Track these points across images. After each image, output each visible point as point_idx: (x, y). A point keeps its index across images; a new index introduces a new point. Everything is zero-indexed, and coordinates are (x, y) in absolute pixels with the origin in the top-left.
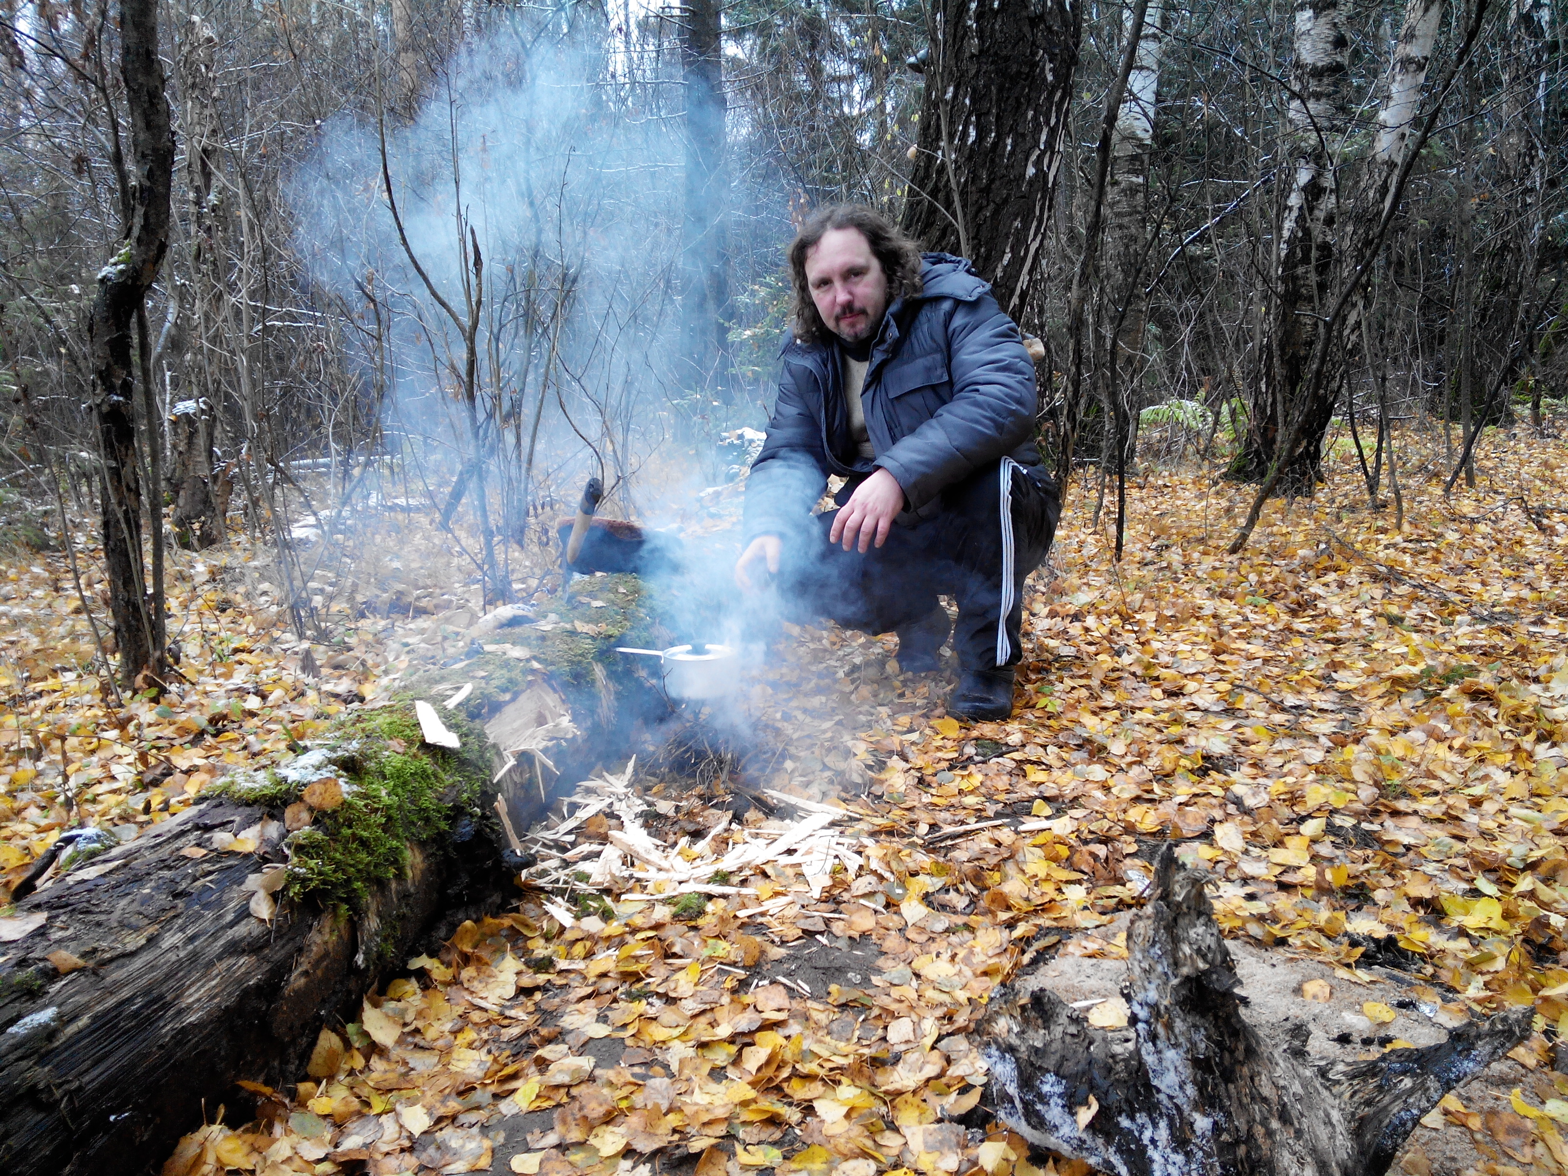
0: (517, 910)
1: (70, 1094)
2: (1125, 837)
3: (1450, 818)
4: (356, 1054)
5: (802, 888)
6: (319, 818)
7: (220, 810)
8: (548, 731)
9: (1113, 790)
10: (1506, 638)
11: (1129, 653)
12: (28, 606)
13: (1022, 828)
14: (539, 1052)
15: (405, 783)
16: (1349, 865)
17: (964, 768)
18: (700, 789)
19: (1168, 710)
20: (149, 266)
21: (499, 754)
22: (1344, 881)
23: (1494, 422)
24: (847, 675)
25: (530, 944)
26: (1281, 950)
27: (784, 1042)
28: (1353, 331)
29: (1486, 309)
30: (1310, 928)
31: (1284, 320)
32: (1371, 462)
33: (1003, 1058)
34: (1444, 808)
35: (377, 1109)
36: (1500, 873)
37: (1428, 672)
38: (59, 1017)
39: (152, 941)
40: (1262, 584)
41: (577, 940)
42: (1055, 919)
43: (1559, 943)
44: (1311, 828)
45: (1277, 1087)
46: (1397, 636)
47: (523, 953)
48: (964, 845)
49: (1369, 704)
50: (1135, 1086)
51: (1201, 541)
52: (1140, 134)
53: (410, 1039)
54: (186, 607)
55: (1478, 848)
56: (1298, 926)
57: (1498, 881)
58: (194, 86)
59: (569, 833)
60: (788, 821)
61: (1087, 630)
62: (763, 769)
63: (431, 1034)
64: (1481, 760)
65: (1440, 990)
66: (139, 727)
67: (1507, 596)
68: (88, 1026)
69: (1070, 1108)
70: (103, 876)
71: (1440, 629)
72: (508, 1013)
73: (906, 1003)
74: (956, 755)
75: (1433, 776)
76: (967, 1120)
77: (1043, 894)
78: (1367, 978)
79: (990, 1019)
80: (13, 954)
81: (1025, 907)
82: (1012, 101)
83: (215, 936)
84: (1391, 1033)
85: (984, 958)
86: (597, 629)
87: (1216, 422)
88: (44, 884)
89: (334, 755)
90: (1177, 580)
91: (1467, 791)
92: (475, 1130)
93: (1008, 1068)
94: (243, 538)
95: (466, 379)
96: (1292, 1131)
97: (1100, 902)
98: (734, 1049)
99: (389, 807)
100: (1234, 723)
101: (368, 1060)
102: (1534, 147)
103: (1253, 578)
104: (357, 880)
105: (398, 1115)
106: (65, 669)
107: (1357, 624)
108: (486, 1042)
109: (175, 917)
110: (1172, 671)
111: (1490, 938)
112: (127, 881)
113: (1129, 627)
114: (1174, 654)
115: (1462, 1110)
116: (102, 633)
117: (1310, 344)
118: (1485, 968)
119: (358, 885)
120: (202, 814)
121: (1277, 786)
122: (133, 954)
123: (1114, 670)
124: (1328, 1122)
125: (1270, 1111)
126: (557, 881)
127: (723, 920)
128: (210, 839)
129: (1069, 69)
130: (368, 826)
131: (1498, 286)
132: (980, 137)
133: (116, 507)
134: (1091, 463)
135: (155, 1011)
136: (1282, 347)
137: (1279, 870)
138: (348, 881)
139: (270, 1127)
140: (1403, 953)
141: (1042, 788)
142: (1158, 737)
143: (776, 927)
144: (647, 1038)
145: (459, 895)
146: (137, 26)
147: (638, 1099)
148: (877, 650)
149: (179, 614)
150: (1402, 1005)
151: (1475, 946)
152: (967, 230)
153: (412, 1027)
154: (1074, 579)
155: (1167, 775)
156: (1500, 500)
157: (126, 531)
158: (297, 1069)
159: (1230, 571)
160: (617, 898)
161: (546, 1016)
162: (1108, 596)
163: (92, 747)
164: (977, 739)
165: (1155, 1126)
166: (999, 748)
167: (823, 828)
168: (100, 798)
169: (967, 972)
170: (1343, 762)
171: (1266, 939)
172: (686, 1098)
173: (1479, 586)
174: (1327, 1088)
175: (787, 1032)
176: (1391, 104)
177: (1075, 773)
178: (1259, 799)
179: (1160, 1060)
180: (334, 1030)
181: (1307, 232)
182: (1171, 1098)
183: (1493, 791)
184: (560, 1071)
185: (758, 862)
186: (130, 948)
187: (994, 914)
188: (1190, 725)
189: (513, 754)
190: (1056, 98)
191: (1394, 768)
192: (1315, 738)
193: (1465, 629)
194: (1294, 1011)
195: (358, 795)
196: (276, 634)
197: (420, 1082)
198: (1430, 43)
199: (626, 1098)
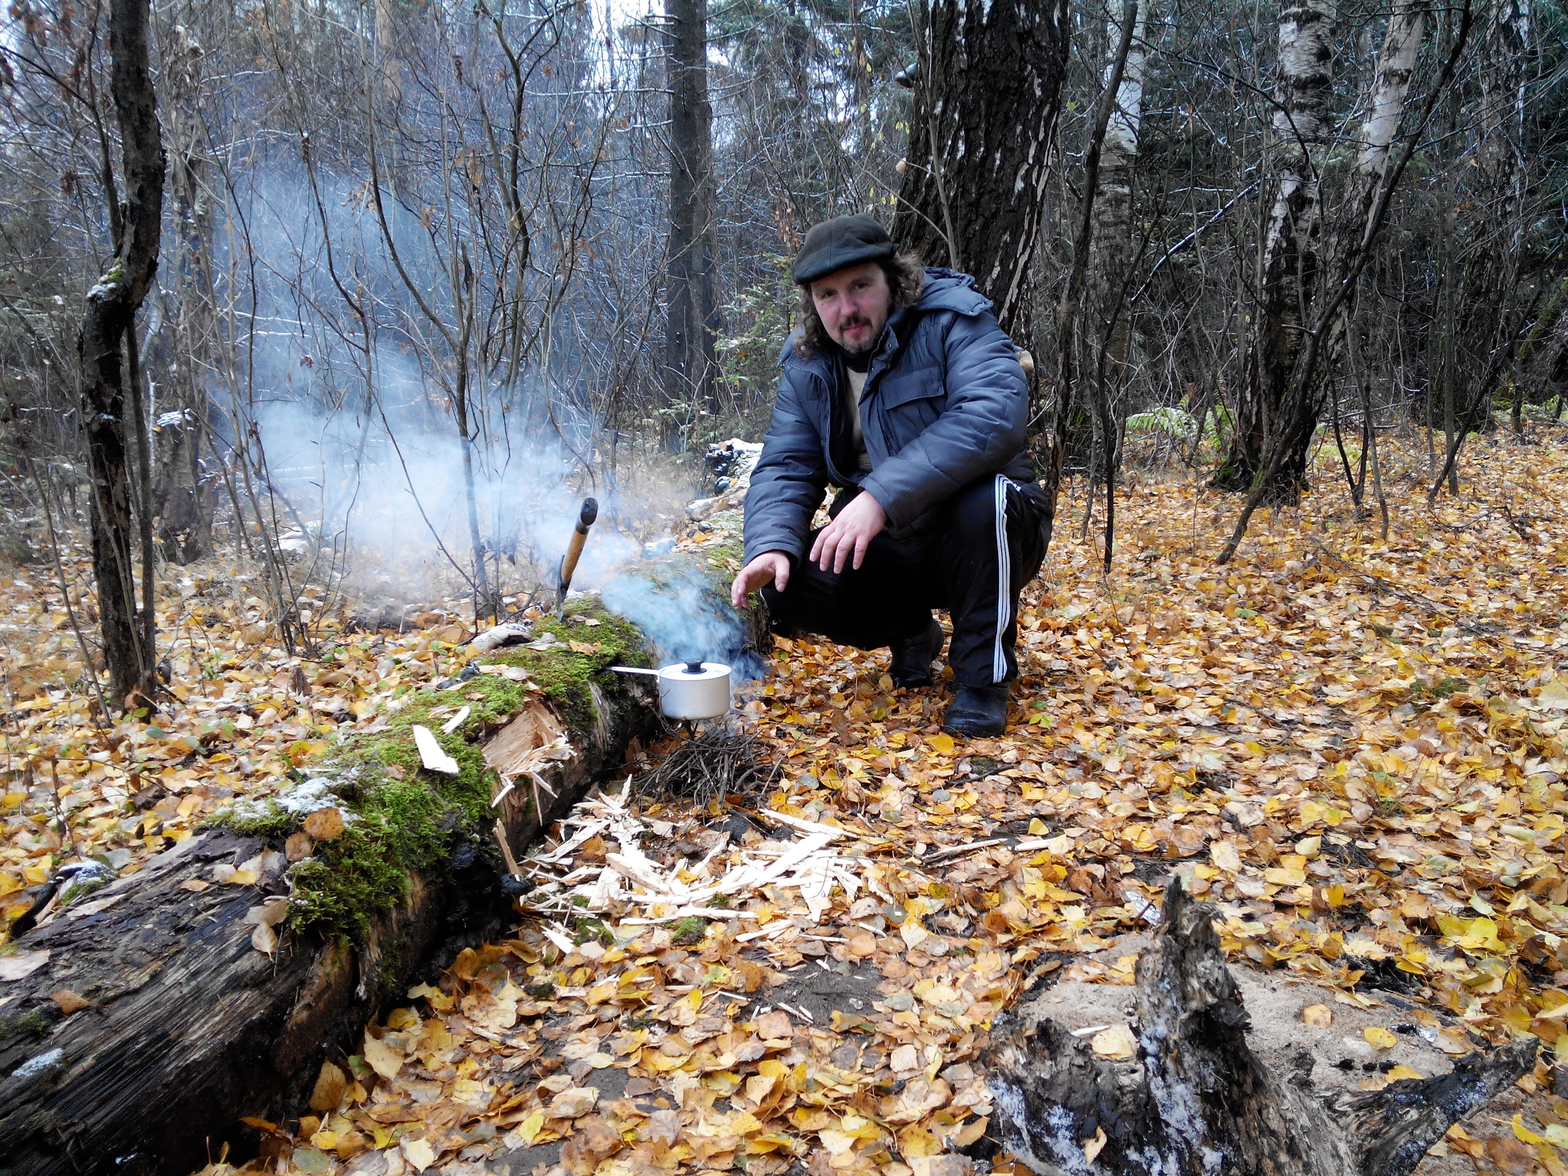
0: (515, 936)
1: (77, 1137)
2: (1122, 857)
3: (1444, 836)
4: (358, 1086)
5: (801, 911)
6: (320, 848)
7: (220, 841)
8: (545, 753)
9: (1110, 809)
10: (1493, 650)
11: (1121, 667)
12: (15, 623)
13: (1019, 847)
14: (542, 1083)
15: (404, 810)
16: (1345, 885)
17: (960, 786)
18: (697, 809)
19: (1160, 725)
20: (139, 284)
21: (497, 778)
22: (1340, 901)
23: (1476, 429)
24: (841, 690)
25: (530, 971)
26: (1281, 973)
27: (788, 1071)
28: (1337, 341)
29: (1466, 316)
30: (1308, 951)
31: (1269, 329)
32: (1355, 469)
33: (1010, 1089)
34: (1437, 825)
35: (381, 1144)
36: (1494, 892)
37: (1418, 686)
38: (64, 1059)
39: (155, 978)
40: (1250, 595)
41: (577, 967)
42: (1055, 942)
43: (1554, 963)
44: (1306, 846)
45: (1285, 1120)
46: (1385, 648)
47: (523, 980)
48: (962, 866)
49: (1359, 718)
50: (1144, 1119)
51: (1189, 551)
52: (1125, 144)
53: (411, 1070)
54: (173, 622)
55: (1472, 866)
56: (1297, 948)
57: (1493, 900)
58: (178, 96)
59: (567, 856)
60: (785, 842)
61: (1078, 643)
62: (758, 788)
63: (432, 1064)
64: (1472, 776)
65: (1438, 1013)
66: (130, 748)
67: (1493, 607)
68: (93, 1067)
69: (1078, 1141)
70: (105, 911)
71: (1428, 641)
72: (509, 1042)
73: (909, 1030)
74: (951, 772)
75: (1425, 793)
76: (973, 1151)
77: (1042, 915)
78: (1367, 1002)
79: (997, 1050)
80: (17, 995)
81: (1025, 930)
82: (1000, 116)
83: (218, 971)
84: (1392, 1059)
85: (985, 982)
86: (592, 649)
87: (1201, 429)
88: (45, 919)
89: (334, 784)
90: (1166, 592)
91: (1460, 808)
92: (480, 1164)
93: (1016, 1100)
94: (228, 550)
95: (456, 394)
96: (1300, 1165)
97: (1100, 924)
98: (737, 1079)
99: (389, 835)
100: (1227, 739)
101: (370, 1093)
102: (1513, 155)
103: (1242, 589)
104: (358, 910)
105: (402, 1150)
106: (52, 688)
107: (1346, 636)
108: (488, 1072)
109: (178, 952)
110: (1164, 685)
111: (1486, 959)
112: (129, 916)
113: (1120, 640)
114: (1165, 667)
115: (1465, 1137)
116: (90, 650)
117: (1295, 353)
118: (1482, 990)
119: (359, 915)
120: (202, 846)
121: (1271, 804)
122: (136, 992)
123: (1107, 684)
124: (1337, 1155)
125: (1278, 1145)
126: (556, 905)
127: (723, 945)
128: (211, 871)
129: (1057, 84)
130: (369, 855)
131: (1478, 293)
132: (969, 151)
133: (107, 527)
134: (1079, 472)
135: (160, 1049)
136: (1267, 356)
137: (1275, 890)
138: (350, 912)
139: (274, 1163)
140: (1400, 974)
141: (1038, 806)
142: (1152, 753)
143: (777, 951)
144: (651, 1069)
145: (459, 923)
146: (127, 44)
147: (644, 1132)
148: (869, 665)
149: (166, 630)
150: (1402, 1030)
151: (1471, 967)
152: (956, 243)
153: (414, 1058)
154: (1064, 591)
155: (1162, 793)
156: (1483, 509)
157: (116, 551)
158: (300, 1103)
159: (1218, 582)
160: (616, 922)
161: (549, 1045)
162: (1098, 608)
163: (82, 769)
164: (972, 756)
165: (1164, 1159)
166: (994, 766)
167: (821, 849)
168: (92, 822)
169: (968, 996)
170: (1336, 779)
171: (1265, 962)
172: (690, 1130)
173: (1465, 597)
174: (1334, 1120)
175: (790, 1060)
176: (1375, 116)
177: (1070, 791)
178: (1254, 816)
179: (1170, 1095)
180: (336, 1063)
181: (1292, 243)
182: (1180, 1132)
183: (1485, 807)
184: (564, 1103)
185: (757, 884)
186: (134, 985)
187: (993, 936)
188: (1183, 741)
189: (510, 777)
190: (1045, 113)
191: (1388, 785)
192: (1308, 754)
193: (1453, 641)
194: (1296, 1037)
195: (358, 824)
196: (266, 650)
197: (422, 1115)
198: (1413, 56)
199: (631, 1131)
